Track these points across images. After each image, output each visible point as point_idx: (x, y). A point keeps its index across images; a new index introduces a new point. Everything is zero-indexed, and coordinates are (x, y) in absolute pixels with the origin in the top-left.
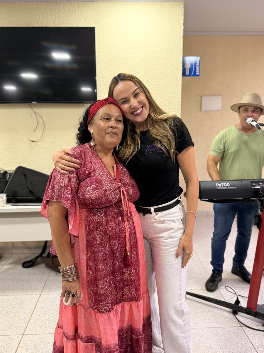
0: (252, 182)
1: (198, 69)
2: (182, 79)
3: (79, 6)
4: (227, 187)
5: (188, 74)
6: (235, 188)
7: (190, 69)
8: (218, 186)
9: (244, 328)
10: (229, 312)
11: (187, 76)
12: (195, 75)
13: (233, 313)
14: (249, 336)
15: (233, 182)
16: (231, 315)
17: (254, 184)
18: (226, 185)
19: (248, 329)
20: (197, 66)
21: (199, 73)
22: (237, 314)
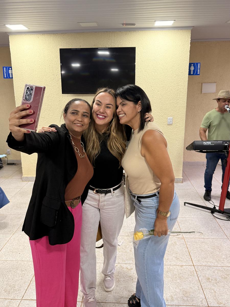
0: (223, 142)
1: (199, 71)
2: (188, 77)
3: (126, 34)
4: (209, 144)
5: (192, 74)
6: (214, 145)
7: (193, 70)
8: (205, 144)
9: (216, 219)
10: (209, 212)
11: (192, 75)
12: (197, 74)
13: (211, 213)
14: (218, 222)
15: (213, 141)
16: (210, 214)
17: (224, 143)
18: (209, 143)
19: (218, 219)
20: (198, 69)
21: (199, 73)
22: (213, 213)
